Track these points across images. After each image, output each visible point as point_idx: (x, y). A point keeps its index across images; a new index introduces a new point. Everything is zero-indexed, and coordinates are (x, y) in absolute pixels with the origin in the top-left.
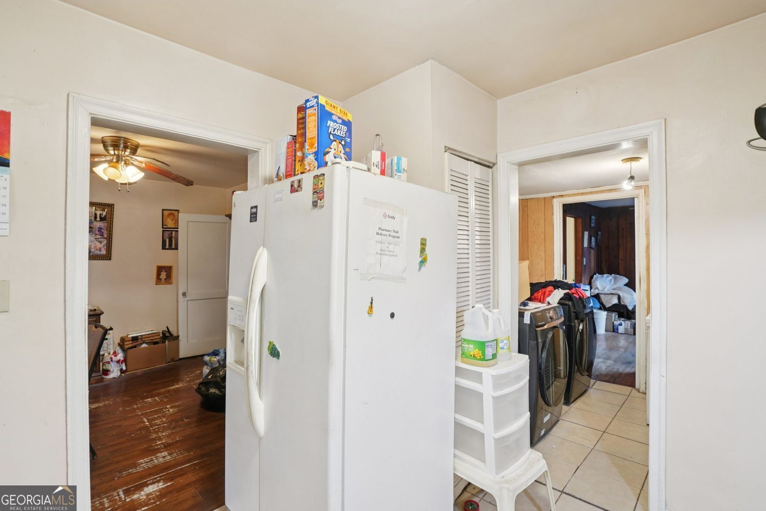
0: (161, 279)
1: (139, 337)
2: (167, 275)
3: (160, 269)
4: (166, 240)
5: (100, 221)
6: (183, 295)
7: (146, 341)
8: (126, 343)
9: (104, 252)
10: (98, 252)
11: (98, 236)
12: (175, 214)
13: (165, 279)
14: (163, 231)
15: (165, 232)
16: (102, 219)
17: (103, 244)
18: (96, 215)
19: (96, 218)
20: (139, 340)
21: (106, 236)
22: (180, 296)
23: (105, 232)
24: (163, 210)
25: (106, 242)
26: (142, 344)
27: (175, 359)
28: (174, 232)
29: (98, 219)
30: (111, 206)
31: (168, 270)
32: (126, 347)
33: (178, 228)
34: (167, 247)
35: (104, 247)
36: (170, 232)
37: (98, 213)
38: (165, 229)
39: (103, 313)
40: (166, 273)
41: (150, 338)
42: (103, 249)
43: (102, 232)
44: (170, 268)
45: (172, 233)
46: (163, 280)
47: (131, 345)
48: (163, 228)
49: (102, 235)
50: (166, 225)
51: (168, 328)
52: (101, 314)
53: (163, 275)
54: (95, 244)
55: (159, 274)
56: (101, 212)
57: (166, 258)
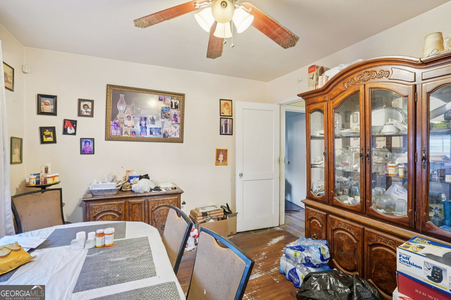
0: (219, 161)
1: (208, 213)
2: (223, 157)
3: (219, 152)
4: (223, 126)
5: (175, 108)
6: (240, 175)
7: (213, 217)
8: (198, 218)
9: (178, 136)
10: (173, 136)
11: (174, 122)
12: (229, 103)
13: (222, 161)
14: (221, 118)
15: (221, 119)
16: (176, 107)
17: (177, 129)
18: (172, 103)
19: (172, 106)
20: (208, 216)
21: (179, 122)
22: (238, 176)
23: (179, 119)
24: (220, 100)
25: (179, 127)
26: (209, 219)
27: (234, 233)
28: (228, 120)
29: (174, 107)
30: (182, 96)
31: (225, 152)
32: (199, 221)
33: (232, 116)
34: (224, 133)
35: (178, 131)
36: (226, 119)
37: (174, 101)
38: (222, 117)
39: (183, 192)
40: (223, 156)
41: (216, 215)
42: (177, 133)
43: (176, 118)
44: (226, 151)
45: (227, 121)
46: (221, 161)
47: (202, 221)
48: (221, 116)
49: (177, 121)
50: (223, 113)
51: (227, 205)
52: (181, 193)
53: (221, 157)
54: (172, 129)
55: (218, 157)
56: (176, 101)
57: (224, 142)
